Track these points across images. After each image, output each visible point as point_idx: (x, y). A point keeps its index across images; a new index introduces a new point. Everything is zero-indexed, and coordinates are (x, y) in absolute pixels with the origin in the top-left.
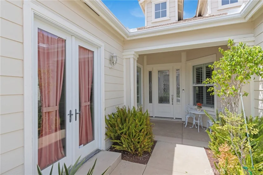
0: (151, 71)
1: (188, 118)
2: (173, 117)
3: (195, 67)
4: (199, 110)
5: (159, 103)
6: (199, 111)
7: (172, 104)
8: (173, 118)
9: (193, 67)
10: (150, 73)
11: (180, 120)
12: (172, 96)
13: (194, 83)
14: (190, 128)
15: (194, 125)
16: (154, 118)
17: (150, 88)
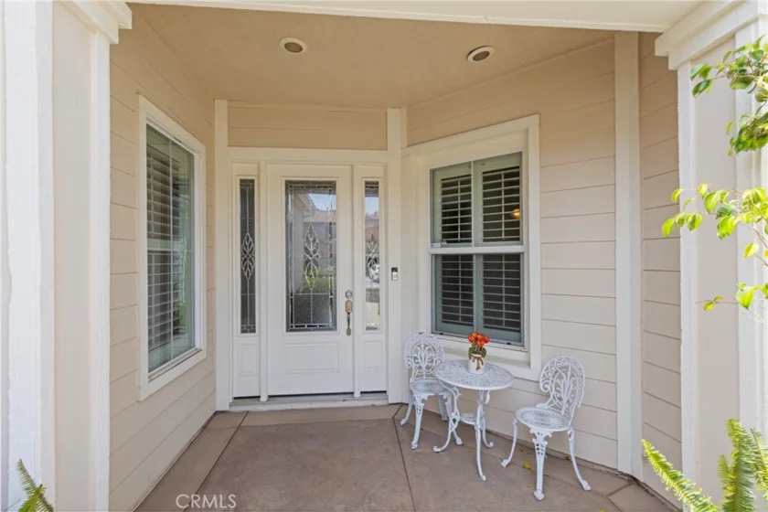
0: (253, 181)
1: (423, 401)
2: (351, 391)
3: (440, 176)
4: (478, 368)
5: (289, 329)
6: (480, 372)
7: (349, 332)
8: (352, 393)
9: (433, 172)
10: (247, 191)
11: (378, 401)
12: (349, 294)
13: (433, 241)
14: (436, 449)
15: (452, 433)
16: (264, 404)
17: (244, 261)
